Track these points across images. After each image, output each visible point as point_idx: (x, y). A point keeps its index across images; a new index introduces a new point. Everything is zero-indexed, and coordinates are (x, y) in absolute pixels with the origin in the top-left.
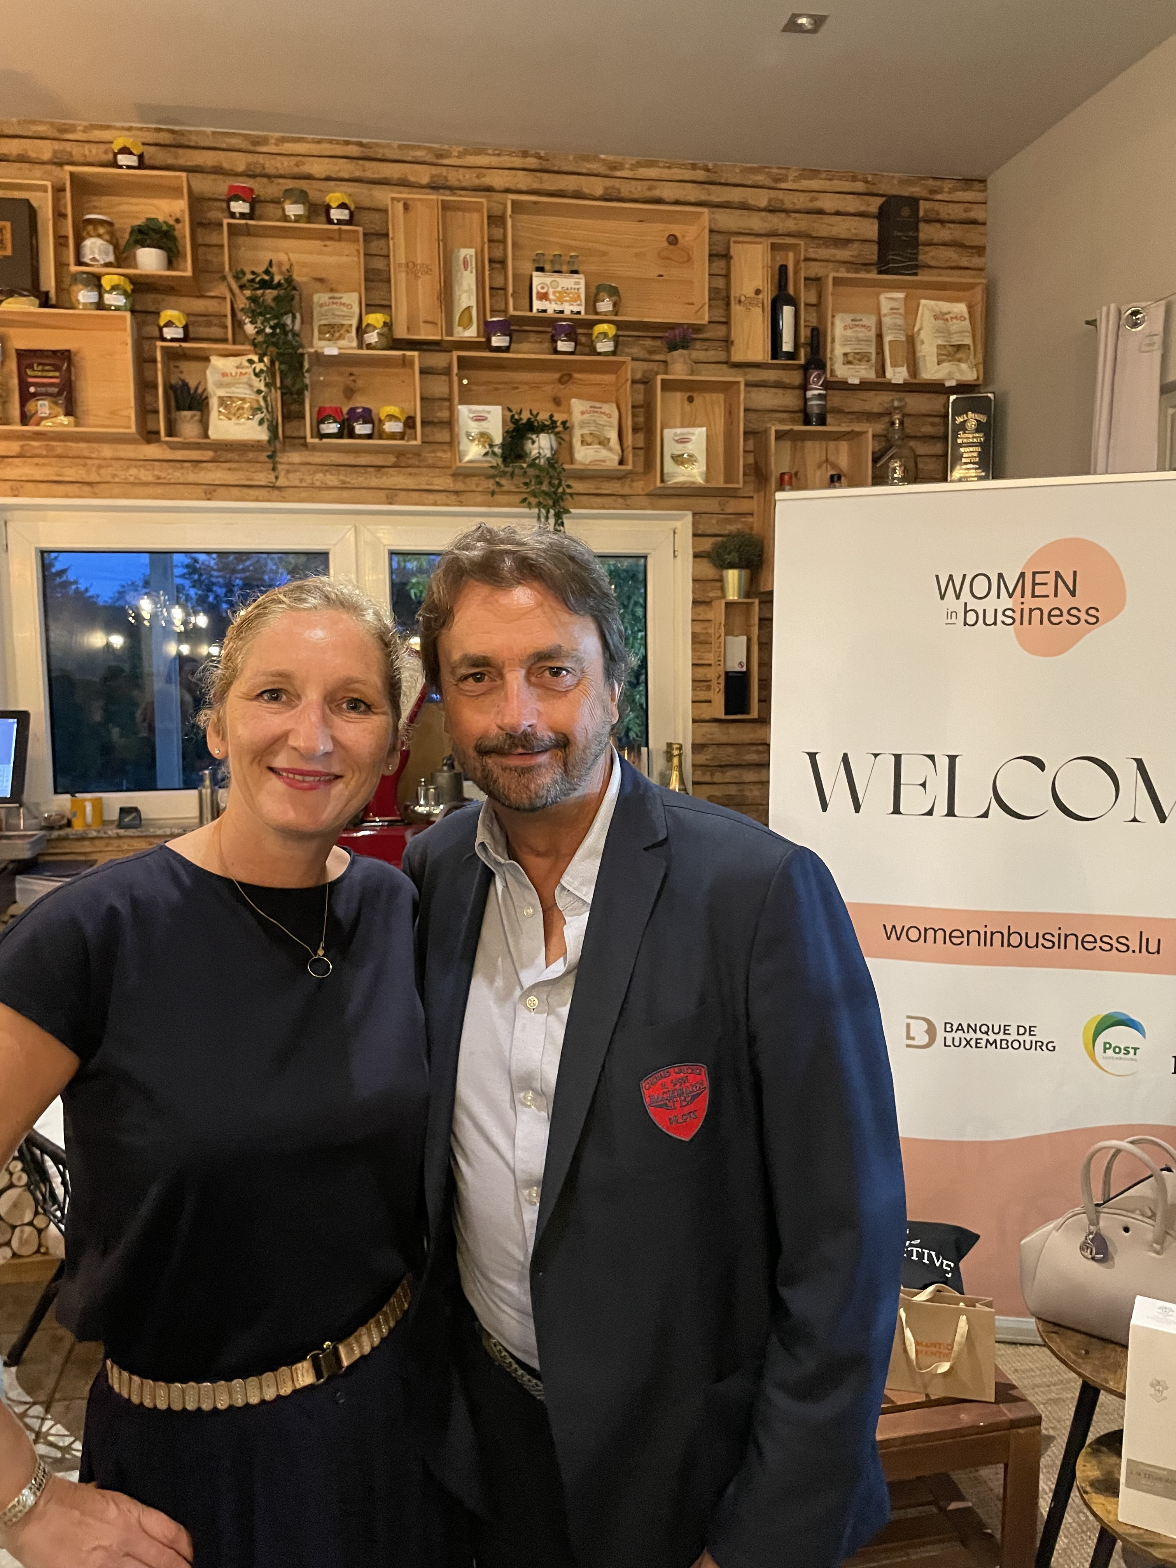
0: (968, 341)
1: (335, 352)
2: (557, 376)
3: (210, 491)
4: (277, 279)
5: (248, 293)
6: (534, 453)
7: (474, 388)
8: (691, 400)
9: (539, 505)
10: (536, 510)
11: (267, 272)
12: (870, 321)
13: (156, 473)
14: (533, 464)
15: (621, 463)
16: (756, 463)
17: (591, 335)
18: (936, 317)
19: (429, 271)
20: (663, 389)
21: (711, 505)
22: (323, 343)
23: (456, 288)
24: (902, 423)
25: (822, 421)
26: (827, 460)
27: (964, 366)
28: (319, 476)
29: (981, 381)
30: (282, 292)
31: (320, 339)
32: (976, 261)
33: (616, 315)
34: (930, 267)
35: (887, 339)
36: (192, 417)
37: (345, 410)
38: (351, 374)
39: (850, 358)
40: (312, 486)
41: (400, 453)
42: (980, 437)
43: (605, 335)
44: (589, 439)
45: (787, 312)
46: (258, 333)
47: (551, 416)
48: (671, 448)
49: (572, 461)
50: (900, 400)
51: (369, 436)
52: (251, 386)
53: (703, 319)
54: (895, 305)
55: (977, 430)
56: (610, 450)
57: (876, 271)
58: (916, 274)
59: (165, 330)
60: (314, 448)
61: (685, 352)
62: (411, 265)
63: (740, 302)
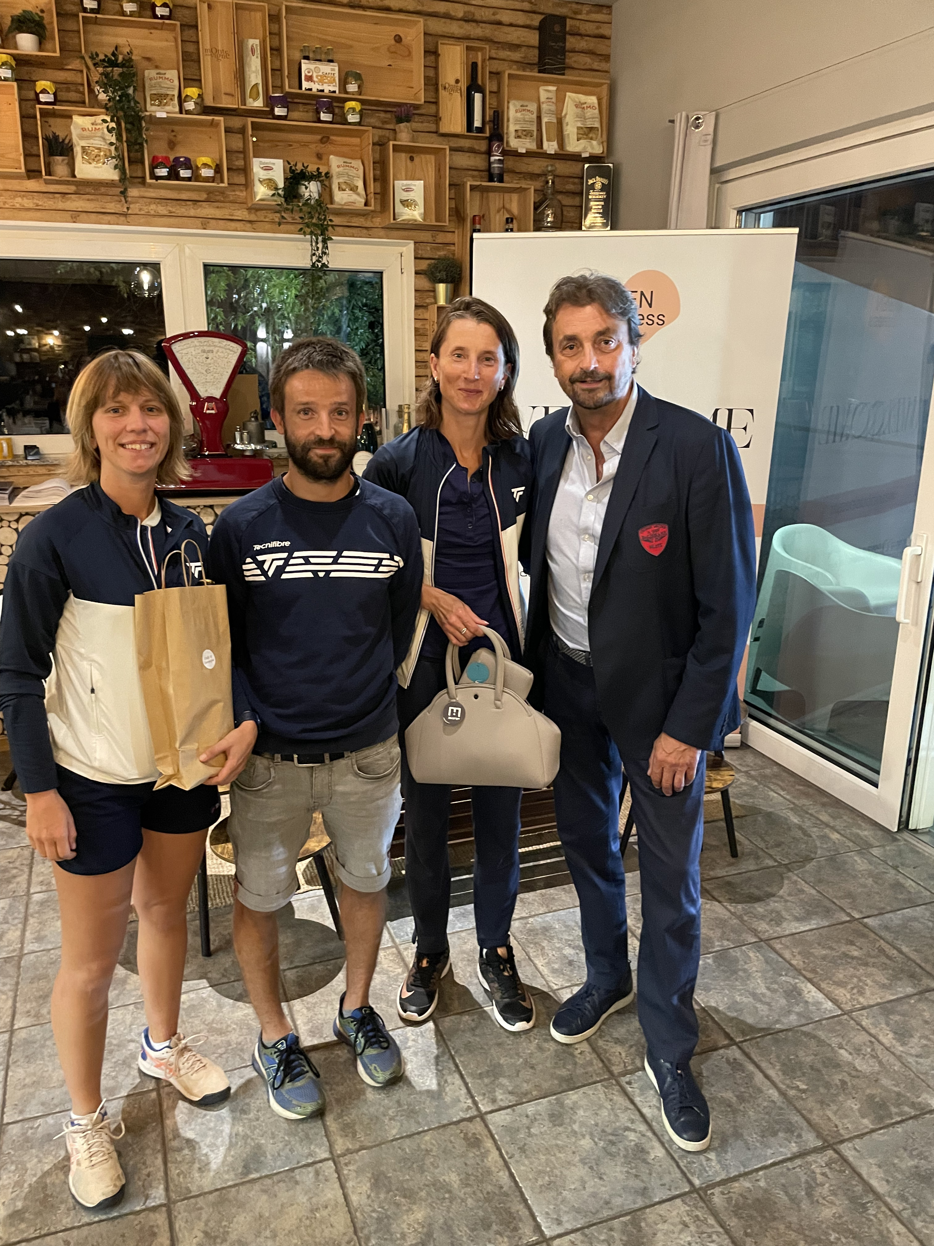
0: (597, 125)
1: (164, 115)
2: (319, 137)
3: (76, 216)
4: (120, 58)
5: (100, 70)
6: (307, 195)
7: (260, 144)
8: (412, 159)
9: (311, 233)
10: (308, 237)
11: (113, 54)
12: (533, 107)
13: (35, 201)
14: (306, 204)
15: (366, 204)
16: (456, 208)
17: (343, 107)
18: (577, 106)
19: (227, 56)
20: (394, 150)
21: (426, 236)
22: (154, 108)
23: (247, 69)
24: (553, 182)
25: (501, 180)
26: (504, 207)
27: (594, 143)
28: (153, 207)
29: (604, 155)
30: (125, 69)
31: (152, 105)
32: (603, 66)
33: (360, 94)
34: (573, 68)
35: (545, 120)
36: (63, 160)
37: (172, 159)
38: (173, 131)
39: (520, 134)
40: (148, 214)
41: (209, 192)
42: (603, 195)
43: (354, 109)
44: (344, 187)
45: (478, 97)
46: (109, 100)
47: (318, 169)
48: (400, 195)
49: (332, 202)
50: (552, 165)
51: (189, 179)
52: (104, 139)
53: (420, 100)
54: (550, 95)
55: (602, 190)
56: (358, 194)
57: (536, 70)
58: (563, 74)
59: (41, 95)
60: (150, 186)
61: (408, 124)
62: (214, 51)
63: (445, 88)
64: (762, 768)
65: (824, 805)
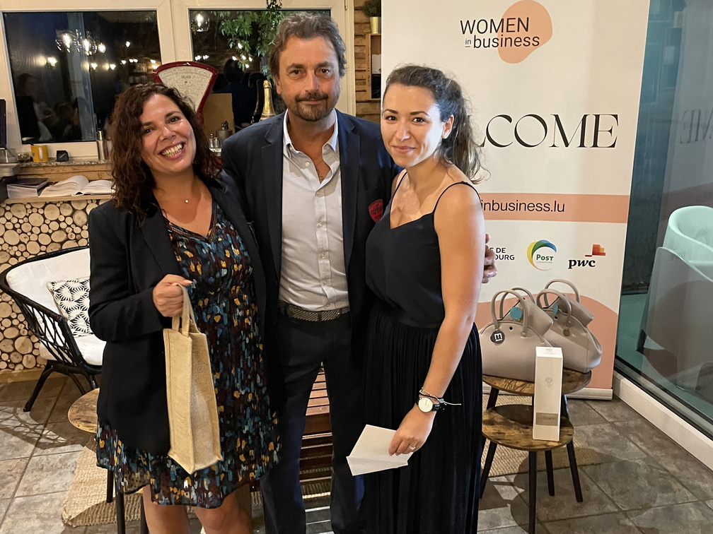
64: (628, 419)
65: (675, 457)
